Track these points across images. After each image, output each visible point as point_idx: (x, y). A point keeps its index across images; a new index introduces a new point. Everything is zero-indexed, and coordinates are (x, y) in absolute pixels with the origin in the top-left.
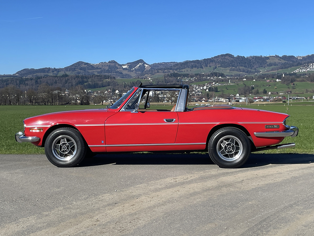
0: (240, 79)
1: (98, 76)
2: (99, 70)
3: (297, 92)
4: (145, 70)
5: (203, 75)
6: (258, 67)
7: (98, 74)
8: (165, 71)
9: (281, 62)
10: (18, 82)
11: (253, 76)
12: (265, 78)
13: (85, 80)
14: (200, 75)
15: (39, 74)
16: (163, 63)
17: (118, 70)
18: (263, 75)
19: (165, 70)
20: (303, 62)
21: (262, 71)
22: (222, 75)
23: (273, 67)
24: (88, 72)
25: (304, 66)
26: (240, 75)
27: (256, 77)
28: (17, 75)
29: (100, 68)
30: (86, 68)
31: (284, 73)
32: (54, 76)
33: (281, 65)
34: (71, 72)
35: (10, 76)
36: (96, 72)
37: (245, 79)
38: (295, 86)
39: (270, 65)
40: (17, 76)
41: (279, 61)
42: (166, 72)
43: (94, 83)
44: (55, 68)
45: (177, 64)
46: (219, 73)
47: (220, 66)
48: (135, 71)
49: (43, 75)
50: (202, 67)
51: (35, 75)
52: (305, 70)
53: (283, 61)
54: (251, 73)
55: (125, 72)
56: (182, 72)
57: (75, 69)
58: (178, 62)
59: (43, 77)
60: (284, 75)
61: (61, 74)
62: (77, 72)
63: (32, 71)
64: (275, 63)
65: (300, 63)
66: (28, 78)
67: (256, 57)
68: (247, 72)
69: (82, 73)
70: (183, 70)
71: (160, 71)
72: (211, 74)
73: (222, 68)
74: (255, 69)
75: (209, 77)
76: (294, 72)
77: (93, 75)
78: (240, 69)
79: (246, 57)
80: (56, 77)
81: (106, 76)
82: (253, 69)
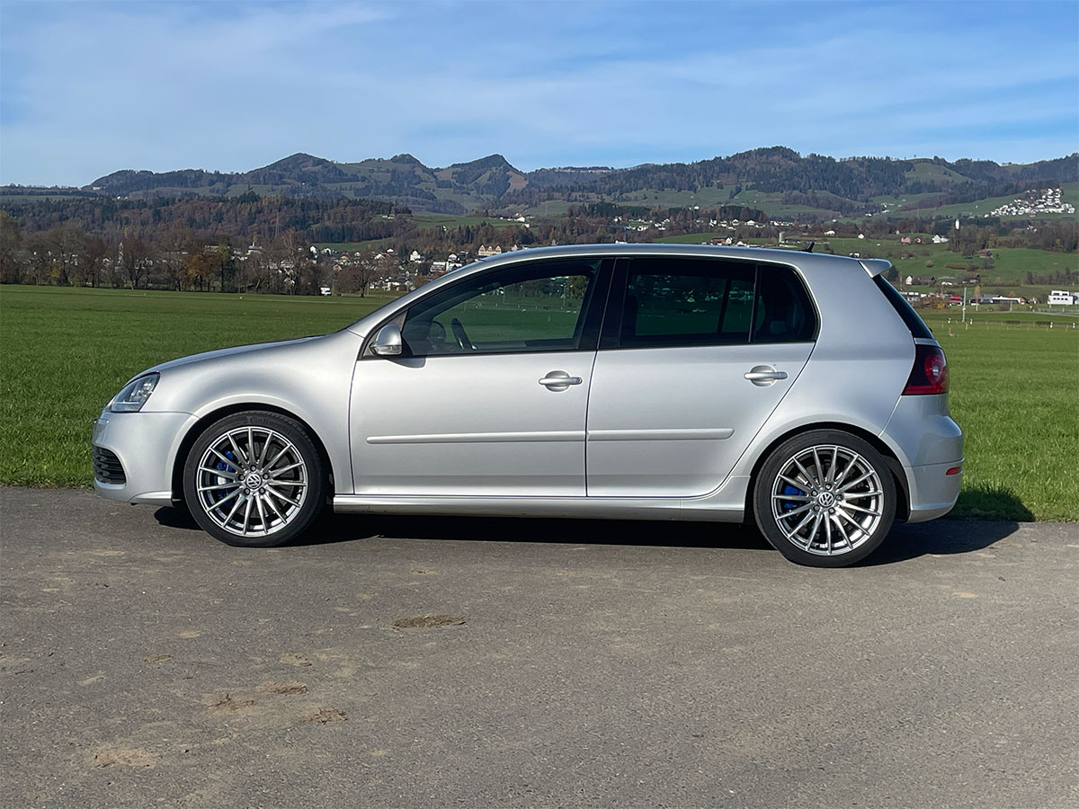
0: (814, 230)
1: (355, 203)
2: (360, 185)
3: (998, 280)
4: (507, 191)
5: (696, 215)
6: (874, 196)
7: (355, 198)
8: (574, 194)
9: (950, 179)
10: (98, 211)
11: (858, 222)
12: (896, 230)
13: (313, 213)
14: (685, 211)
15: (166, 191)
16: (569, 171)
17: (422, 186)
18: (889, 219)
19: (572, 191)
20: (1022, 184)
21: (888, 208)
22: (757, 216)
23: (924, 195)
24: (325, 190)
25: (1027, 197)
26: (815, 217)
27: (868, 225)
28: (95, 188)
29: (364, 179)
30: (319, 176)
31: (960, 215)
32: (214, 198)
33: (950, 190)
34: (269, 186)
35: (74, 191)
36: (351, 189)
37: (831, 232)
38: (993, 262)
40: (94, 195)
41: (947, 178)
42: (576, 200)
43: (343, 227)
44: (217, 173)
45: (612, 175)
46: (748, 208)
47: (752, 188)
48: (475, 191)
49: (180, 194)
50: (692, 188)
51: (154, 191)
52: (1027, 210)
53: (958, 179)
54: (852, 214)
55: (442, 195)
56: (628, 199)
57: (281, 177)
58: (615, 168)
59: (180, 200)
60: (957, 223)
61: (236, 191)
62: (290, 186)
63: (146, 179)
64: (933, 182)
65: (1012, 186)
66: (129, 202)
67: (870, 160)
68: (840, 209)
69: (306, 192)
70: (632, 195)
71: (557, 195)
72: (720, 210)
73: (759, 194)
74: (867, 200)
75: (715, 222)
76: (993, 213)
77: (339, 201)
78: (815, 199)
79: (838, 161)
80: (221, 200)
81: (382, 203)
82: (859, 199)
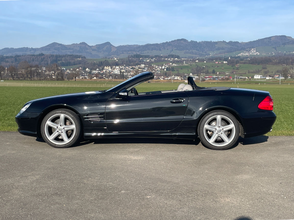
0: (193, 60)
1: (70, 56)
2: (71, 51)
3: (241, 72)
4: (111, 51)
5: (162, 57)
6: (208, 51)
7: (70, 54)
8: (129, 52)
11: (204, 58)
12: (214, 60)
13: (59, 59)
14: (159, 56)
15: (18, 53)
16: (127, 46)
17: (88, 51)
18: (212, 57)
20: (246, 47)
21: (211, 54)
22: (178, 57)
23: (221, 51)
24: (62, 52)
25: (247, 51)
26: (193, 57)
27: (207, 59)
29: (72, 49)
30: (60, 48)
31: (230, 56)
32: (31, 55)
33: (227, 49)
34: (46, 51)
36: (69, 52)
37: (197, 61)
38: (239, 68)
39: (219, 49)
41: (226, 46)
42: (130, 54)
43: (67, 62)
44: (32, 48)
45: (139, 47)
46: (175, 55)
47: (176, 50)
48: (102, 52)
49: (22, 54)
50: (160, 50)
51: (15, 53)
52: (247, 54)
53: (229, 46)
54: (202, 56)
55: (94, 53)
57: (50, 49)
58: (140, 45)
59: (22, 56)
60: (230, 58)
61: (37, 53)
62: (52, 51)
63: (12, 50)
64: (223, 47)
65: (243, 48)
66: (8, 56)
67: (206, 42)
68: (199, 55)
69: (56, 53)
70: (145, 52)
71: (124, 52)
72: (168, 56)
73: (178, 51)
74: (206, 52)
75: (167, 59)
76: (239, 55)
77: (66, 55)
78: (193, 52)
79: (198, 42)
80: (33, 55)
81: (78, 55)
82: (204, 52)
